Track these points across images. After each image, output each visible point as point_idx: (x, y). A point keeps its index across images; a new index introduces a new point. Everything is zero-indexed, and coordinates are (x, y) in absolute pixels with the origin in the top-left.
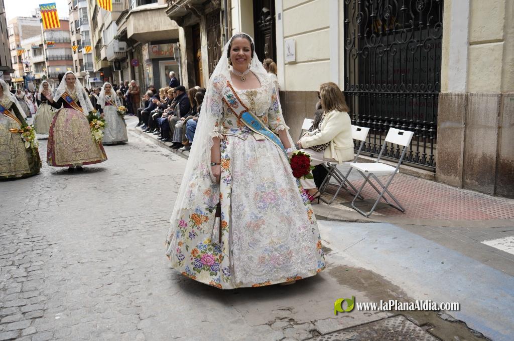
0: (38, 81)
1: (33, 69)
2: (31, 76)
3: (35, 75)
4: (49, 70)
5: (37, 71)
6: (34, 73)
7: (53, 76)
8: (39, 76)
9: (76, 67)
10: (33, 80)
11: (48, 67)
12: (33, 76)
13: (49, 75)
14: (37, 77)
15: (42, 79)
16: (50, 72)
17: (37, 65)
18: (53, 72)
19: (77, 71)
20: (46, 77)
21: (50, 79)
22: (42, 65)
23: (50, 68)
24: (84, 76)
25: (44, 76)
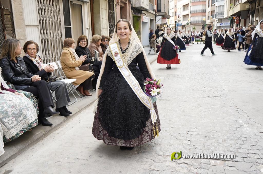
0: (184, 26)
1: (181, 19)
2: (180, 23)
3: (182, 22)
4: (190, 19)
5: (184, 20)
6: (182, 21)
7: (193, 23)
8: (184, 23)
9: (208, 16)
10: (181, 25)
11: (190, 17)
12: (181, 23)
13: (190, 23)
14: (183, 24)
15: (186, 25)
16: (191, 20)
17: (184, 16)
18: (193, 20)
19: (208, 19)
20: (188, 24)
21: (190, 24)
22: (187, 16)
23: (191, 18)
24: (212, 22)
25: (187, 23)
